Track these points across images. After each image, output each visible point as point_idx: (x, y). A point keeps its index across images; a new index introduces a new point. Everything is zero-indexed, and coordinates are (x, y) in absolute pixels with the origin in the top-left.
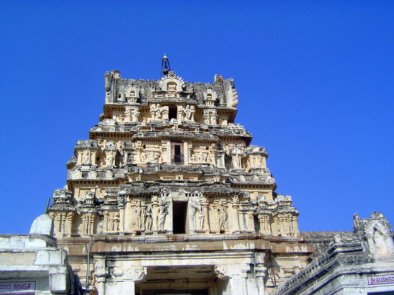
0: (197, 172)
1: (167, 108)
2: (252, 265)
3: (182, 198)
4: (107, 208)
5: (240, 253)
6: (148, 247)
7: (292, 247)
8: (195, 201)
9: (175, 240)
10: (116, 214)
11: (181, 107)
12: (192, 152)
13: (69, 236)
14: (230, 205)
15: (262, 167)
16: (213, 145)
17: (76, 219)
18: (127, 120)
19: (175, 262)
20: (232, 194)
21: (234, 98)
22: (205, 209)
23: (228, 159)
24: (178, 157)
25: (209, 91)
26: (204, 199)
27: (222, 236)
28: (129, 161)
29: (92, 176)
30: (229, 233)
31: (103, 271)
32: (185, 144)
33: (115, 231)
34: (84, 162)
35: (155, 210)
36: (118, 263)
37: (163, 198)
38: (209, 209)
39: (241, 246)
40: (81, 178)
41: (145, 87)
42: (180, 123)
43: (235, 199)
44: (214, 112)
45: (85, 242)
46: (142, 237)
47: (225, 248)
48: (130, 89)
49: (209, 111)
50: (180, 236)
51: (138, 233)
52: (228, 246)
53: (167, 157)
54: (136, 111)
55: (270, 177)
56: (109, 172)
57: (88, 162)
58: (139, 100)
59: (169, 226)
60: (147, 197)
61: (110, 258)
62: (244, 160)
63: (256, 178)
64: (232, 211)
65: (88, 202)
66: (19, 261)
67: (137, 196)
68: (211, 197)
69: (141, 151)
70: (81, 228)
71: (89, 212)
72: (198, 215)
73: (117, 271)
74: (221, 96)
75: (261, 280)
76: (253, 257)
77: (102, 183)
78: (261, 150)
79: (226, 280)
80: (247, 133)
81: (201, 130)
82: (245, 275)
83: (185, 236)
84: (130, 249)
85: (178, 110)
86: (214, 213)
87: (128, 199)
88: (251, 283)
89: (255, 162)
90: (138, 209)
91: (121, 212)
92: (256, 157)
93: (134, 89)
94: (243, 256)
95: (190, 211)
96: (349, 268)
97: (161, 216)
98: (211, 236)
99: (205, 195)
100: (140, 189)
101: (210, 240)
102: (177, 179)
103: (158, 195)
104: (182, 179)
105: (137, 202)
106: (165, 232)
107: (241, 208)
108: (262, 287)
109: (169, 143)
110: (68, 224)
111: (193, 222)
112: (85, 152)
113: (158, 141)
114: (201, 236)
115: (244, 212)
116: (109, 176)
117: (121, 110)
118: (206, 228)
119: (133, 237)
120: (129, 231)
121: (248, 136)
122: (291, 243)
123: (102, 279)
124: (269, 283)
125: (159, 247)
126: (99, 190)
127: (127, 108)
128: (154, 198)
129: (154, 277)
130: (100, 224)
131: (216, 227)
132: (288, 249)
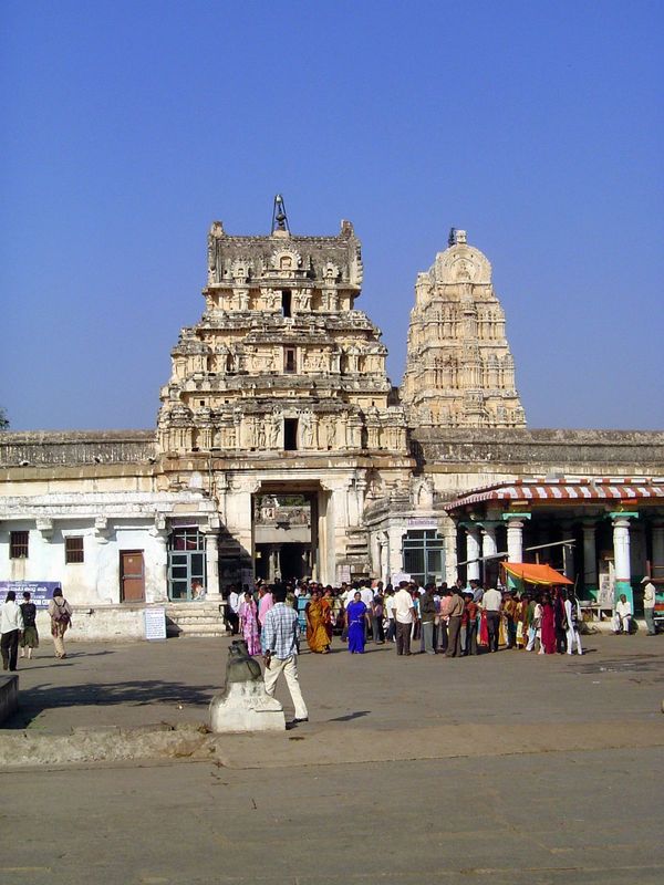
0: (308, 387)
1: (280, 293)
2: (353, 480)
3: (293, 416)
4: (224, 425)
5: (344, 470)
6: (262, 464)
7: (395, 462)
8: (306, 418)
9: (286, 457)
10: (232, 430)
11: (296, 291)
12: (306, 357)
13: (190, 451)
14: (339, 421)
15: (379, 370)
16: (328, 348)
17: (195, 433)
18: (236, 308)
19: (286, 477)
20: (341, 411)
21: (359, 274)
22: (314, 427)
23: (344, 358)
24: (290, 366)
25: (330, 265)
26: (314, 416)
27: (328, 453)
28: (241, 366)
29: (206, 387)
30: (336, 449)
31: (224, 485)
32: (299, 349)
33: (232, 447)
34: (196, 370)
35: (268, 427)
36: (235, 478)
37: (275, 416)
38: (318, 424)
39: (344, 464)
40: (196, 389)
41: (255, 259)
42: (293, 324)
43: (344, 415)
44: (334, 293)
45: (205, 456)
46: (257, 453)
47: (330, 466)
48: (238, 265)
49: (328, 292)
50: (290, 452)
51: (253, 449)
52: (333, 464)
53: (279, 365)
54: (245, 297)
55: (385, 384)
56: (222, 382)
57: (200, 370)
58: (248, 280)
59: (281, 443)
60: (261, 415)
61: (229, 473)
62: (361, 359)
63: (371, 384)
64: (340, 427)
65: (205, 416)
66: (189, 509)
67: (251, 414)
68: (320, 414)
69: (253, 356)
70: (199, 439)
71: (206, 427)
72: (308, 432)
73: (235, 484)
74: (344, 269)
75: (361, 493)
76: (355, 472)
77: (216, 394)
78: (379, 350)
79: (329, 493)
80: (369, 325)
81: (317, 328)
82: (347, 488)
83: (295, 453)
84: (247, 467)
85: (293, 296)
86: (322, 429)
87: (243, 416)
88: (352, 496)
89: (372, 365)
90: (253, 426)
91: (237, 429)
92: (374, 358)
93: (242, 265)
94: (346, 472)
95: (300, 428)
96: (396, 514)
97: (273, 434)
98: (319, 453)
99: (315, 412)
100: (253, 407)
101: (319, 457)
102: (289, 395)
103: (271, 413)
104: (293, 395)
105: (251, 419)
106: (277, 448)
107: (349, 424)
108: (361, 499)
109: (282, 348)
110: (189, 439)
111: (303, 439)
112: (197, 358)
113: (271, 345)
114: (310, 453)
115: (352, 427)
116: (222, 387)
117: (229, 292)
118: (315, 444)
119: (248, 453)
120: (245, 447)
121: (369, 328)
122: (394, 457)
123: (223, 491)
124: (368, 495)
125: (271, 464)
126: (212, 399)
127: (235, 291)
128: (267, 416)
129: (266, 489)
130: (217, 436)
131: (323, 443)
132: (391, 464)
